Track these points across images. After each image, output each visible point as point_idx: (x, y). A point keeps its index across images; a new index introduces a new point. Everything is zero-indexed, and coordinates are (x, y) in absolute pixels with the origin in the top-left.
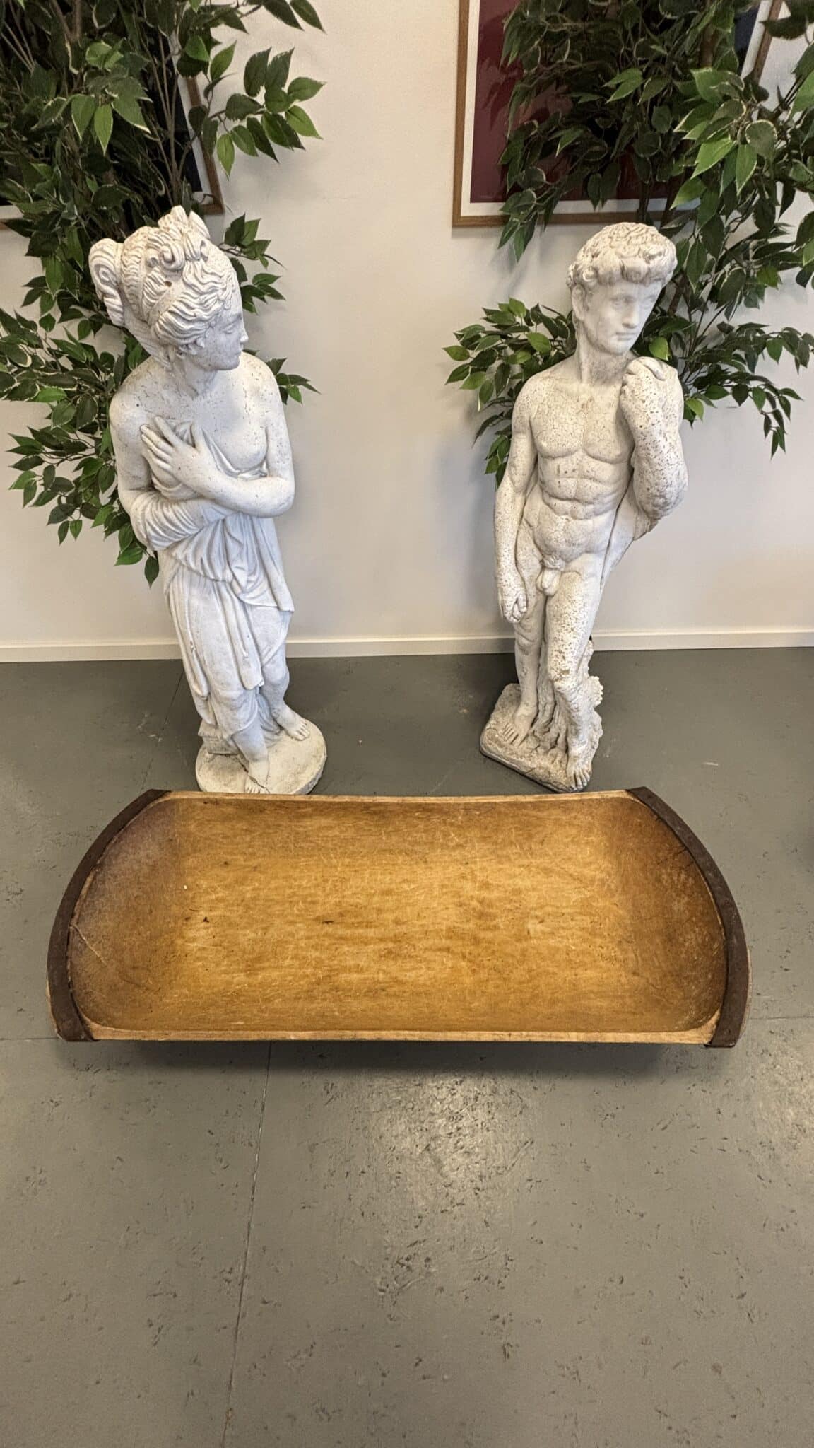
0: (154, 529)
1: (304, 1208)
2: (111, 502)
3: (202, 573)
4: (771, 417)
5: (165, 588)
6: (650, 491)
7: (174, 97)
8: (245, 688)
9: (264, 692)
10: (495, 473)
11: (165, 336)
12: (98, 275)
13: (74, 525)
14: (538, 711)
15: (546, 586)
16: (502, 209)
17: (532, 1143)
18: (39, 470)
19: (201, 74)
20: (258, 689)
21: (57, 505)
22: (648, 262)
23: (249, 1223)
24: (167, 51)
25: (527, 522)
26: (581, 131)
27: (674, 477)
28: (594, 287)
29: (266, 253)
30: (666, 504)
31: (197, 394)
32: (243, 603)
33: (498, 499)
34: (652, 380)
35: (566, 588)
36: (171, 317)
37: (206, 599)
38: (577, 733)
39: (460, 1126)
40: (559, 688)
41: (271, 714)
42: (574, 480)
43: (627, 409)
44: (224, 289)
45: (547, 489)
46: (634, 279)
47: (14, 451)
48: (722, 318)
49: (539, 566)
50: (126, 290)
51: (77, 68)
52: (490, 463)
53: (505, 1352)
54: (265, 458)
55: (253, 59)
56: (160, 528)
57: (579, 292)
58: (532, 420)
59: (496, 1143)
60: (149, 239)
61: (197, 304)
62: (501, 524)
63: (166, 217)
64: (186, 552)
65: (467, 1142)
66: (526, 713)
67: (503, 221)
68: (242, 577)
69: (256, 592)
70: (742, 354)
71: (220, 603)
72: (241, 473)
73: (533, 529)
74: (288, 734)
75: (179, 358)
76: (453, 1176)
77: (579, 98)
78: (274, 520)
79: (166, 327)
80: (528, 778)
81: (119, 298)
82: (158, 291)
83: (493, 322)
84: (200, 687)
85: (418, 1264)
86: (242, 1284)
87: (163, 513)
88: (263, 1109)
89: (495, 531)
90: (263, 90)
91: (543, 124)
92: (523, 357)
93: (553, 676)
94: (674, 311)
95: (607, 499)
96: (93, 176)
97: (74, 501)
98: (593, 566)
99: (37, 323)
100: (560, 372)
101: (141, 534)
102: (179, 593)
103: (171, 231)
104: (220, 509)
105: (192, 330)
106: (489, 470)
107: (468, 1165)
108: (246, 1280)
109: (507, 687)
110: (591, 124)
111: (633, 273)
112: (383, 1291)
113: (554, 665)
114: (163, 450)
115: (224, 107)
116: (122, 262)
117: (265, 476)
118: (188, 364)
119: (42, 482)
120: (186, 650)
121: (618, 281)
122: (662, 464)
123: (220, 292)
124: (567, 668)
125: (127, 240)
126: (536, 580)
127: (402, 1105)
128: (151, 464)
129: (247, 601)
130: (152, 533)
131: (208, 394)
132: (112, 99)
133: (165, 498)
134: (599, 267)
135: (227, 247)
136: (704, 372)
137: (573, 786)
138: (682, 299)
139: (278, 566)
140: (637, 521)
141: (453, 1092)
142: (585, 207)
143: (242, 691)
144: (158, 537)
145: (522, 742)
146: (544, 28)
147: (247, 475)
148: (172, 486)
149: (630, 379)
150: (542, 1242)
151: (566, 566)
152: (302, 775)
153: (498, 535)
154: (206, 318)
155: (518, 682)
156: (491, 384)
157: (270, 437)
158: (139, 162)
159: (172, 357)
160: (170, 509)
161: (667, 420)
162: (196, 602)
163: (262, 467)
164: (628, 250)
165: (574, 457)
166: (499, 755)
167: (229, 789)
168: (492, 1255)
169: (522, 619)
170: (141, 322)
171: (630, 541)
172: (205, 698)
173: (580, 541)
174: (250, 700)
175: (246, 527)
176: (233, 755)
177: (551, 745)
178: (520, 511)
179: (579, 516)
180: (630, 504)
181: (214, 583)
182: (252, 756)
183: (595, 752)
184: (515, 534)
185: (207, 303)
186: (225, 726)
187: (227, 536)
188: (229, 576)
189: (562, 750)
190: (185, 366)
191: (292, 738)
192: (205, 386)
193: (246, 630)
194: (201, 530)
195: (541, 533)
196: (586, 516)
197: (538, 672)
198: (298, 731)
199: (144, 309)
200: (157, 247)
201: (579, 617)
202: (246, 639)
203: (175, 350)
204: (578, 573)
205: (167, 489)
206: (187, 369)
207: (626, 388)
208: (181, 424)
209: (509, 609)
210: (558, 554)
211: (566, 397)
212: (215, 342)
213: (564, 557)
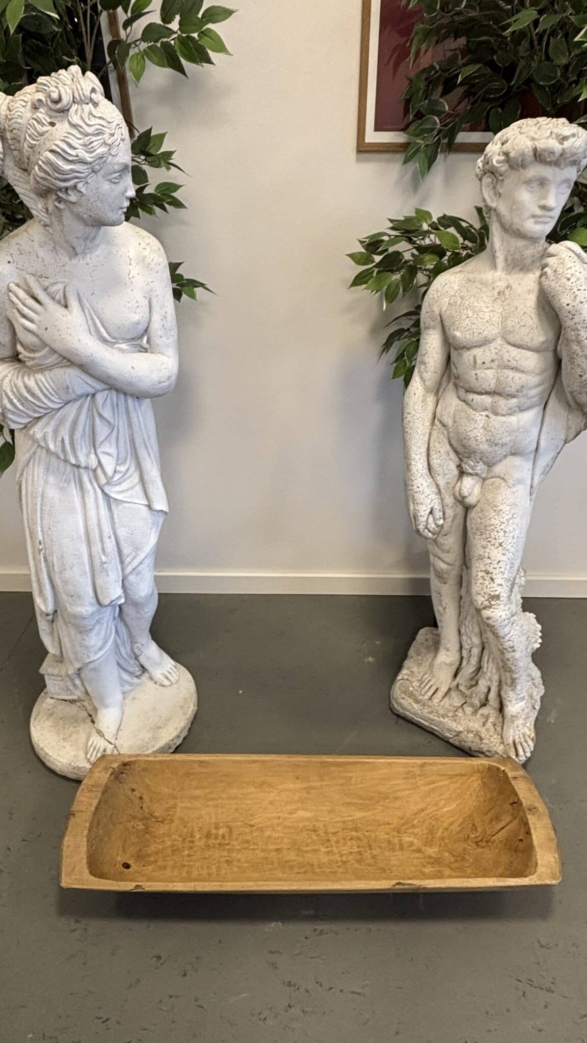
3: (62, 457)
5: (18, 476)
7: (95, 31)
8: (100, 604)
9: (124, 615)
10: (403, 377)
14: (462, 658)
15: (466, 494)
16: (405, 134)
19: (120, 10)
20: (117, 609)
22: (562, 144)
25: (441, 422)
26: (479, 65)
28: (506, 171)
31: (76, 254)
32: (107, 497)
33: (406, 398)
34: (575, 260)
35: (489, 496)
37: (64, 488)
40: (488, 618)
41: (132, 650)
42: (493, 371)
43: (549, 290)
45: (461, 384)
49: (456, 472)
50: (9, 136)
52: (395, 369)
54: (147, 330)
56: (19, 400)
57: (489, 180)
58: (443, 313)
61: (81, 145)
62: (412, 425)
64: (46, 430)
66: (448, 660)
68: (109, 464)
69: (125, 486)
71: (80, 494)
72: (118, 342)
74: (151, 678)
75: (57, 207)
82: (41, 132)
83: (398, 229)
84: (45, 600)
87: (24, 383)
90: (178, 18)
92: (432, 260)
93: (480, 602)
95: (533, 392)
98: (520, 471)
100: (471, 265)
102: (33, 480)
106: (396, 375)
109: (422, 631)
111: (546, 154)
113: (480, 590)
114: (30, 308)
115: (140, 37)
118: (67, 215)
120: (33, 553)
121: (531, 163)
123: (106, 136)
124: (497, 593)
125: (19, 93)
126: (454, 488)
128: (16, 326)
129: (113, 495)
130: (9, 406)
131: (89, 256)
134: (510, 150)
139: (152, 454)
143: (96, 607)
144: (14, 410)
145: (443, 697)
147: (124, 346)
148: (40, 351)
151: (489, 471)
152: (165, 730)
153: (407, 437)
154: (90, 160)
156: (397, 286)
157: (154, 310)
160: (32, 379)
162: (53, 493)
163: (142, 340)
164: (539, 134)
165: (493, 345)
166: (415, 714)
167: (67, 745)
169: (438, 534)
170: (22, 171)
171: (563, 443)
172: (50, 618)
173: (504, 440)
174: (106, 619)
175: (117, 406)
176: (79, 700)
177: (480, 702)
178: (432, 411)
179: (501, 412)
180: (559, 402)
181: (76, 469)
182: (102, 700)
183: (536, 713)
184: (427, 435)
185: (92, 145)
186: (72, 657)
187: (96, 414)
188: (93, 462)
189: (495, 709)
190: (64, 218)
191: (156, 683)
192: (86, 245)
193: (107, 529)
194: (66, 404)
195: (458, 433)
196: (510, 412)
197: (460, 607)
198: (163, 675)
199: (26, 153)
200: (45, 90)
201: (507, 530)
202: (107, 540)
203: (54, 197)
204: (503, 479)
205: (32, 355)
206: (65, 223)
207: (547, 270)
208: (55, 283)
209: (423, 520)
210: (478, 456)
211: (479, 286)
212: (97, 189)
213: (486, 459)
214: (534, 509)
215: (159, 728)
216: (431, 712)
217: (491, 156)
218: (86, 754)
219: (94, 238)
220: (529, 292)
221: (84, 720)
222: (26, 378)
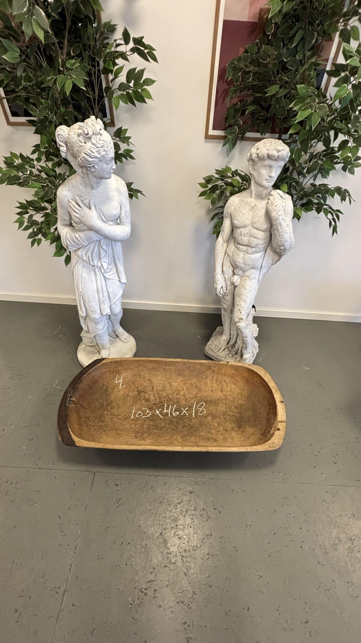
0: (69, 241)
1: (99, 559)
2: (55, 231)
3: (88, 262)
4: (332, 220)
5: (72, 268)
6: (278, 243)
7: (99, 82)
8: (102, 314)
9: (111, 319)
10: (216, 235)
11: (82, 163)
12: (58, 138)
13: (38, 240)
14: (231, 338)
15: (235, 282)
16: (224, 133)
17: (211, 535)
18: (26, 216)
19: (110, 74)
20: (108, 316)
21: (32, 231)
22: (278, 153)
23: (71, 564)
24: (98, 65)
25: (228, 254)
26: (255, 107)
27: (288, 238)
28: (257, 161)
29: (129, 141)
30: (285, 249)
32: (104, 277)
33: (216, 243)
34: (280, 199)
35: (243, 283)
36: (85, 155)
37: (89, 273)
38: (246, 348)
39: (178, 524)
40: (238, 326)
41: (113, 330)
42: (247, 237)
43: (269, 209)
44: (107, 147)
45: (236, 241)
47: (18, 207)
48: (312, 181)
49: (232, 273)
50: (69, 144)
51: (63, 68)
52: (214, 231)
53: (188, 641)
54: (119, 217)
55: (130, 70)
56: (73, 242)
57: (251, 163)
58: (231, 213)
59: (194, 534)
60: (80, 126)
61: (96, 151)
62: (217, 254)
63: (88, 119)
64: (82, 252)
65: (180, 532)
66: (225, 338)
67: (224, 137)
68: (105, 265)
69: (111, 273)
70: (320, 196)
71: (95, 276)
72: (109, 222)
74: (120, 339)
75: (87, 173)
76: (172, 549)
77: (255, 95)
78: (122, 244)
79: (82, 159)
81: (65, 147)
82: (81, 145)
83: (218, 174)
84: (83, 312)
85: (150, 593)
86: (64, 594)
88: (86, 508)
89: (214, 257)
90: (133, 81)
91: (241, 103)
92: (230, 189)
93: (236, 320)
94: (292, 175)
95: (262, 246)
96: (64, 107)
97: (40, 231)
98: (254, 274)
99: (35, 159)
101: (64, 244)
102: (78, 270)
103: (88, 124)
104: (99, 236)
106: (214, 233)
107: (179, 544)
108: (66, 593)
109: (218, 328)
110: (260, 105)
111: (272, 156)
112: (132, 604)
113: (237, 315)
114: (77, 209)
115: (117, 87)
116: (68, 134)
117: (118, 224)
119: (27, 221)
120: (78, 295)
121: (266, 159)
122: (283, 232)
123: (105, 148)
124: (242, 318)
125: (71, 127)
126: (231, 279)
127: (152, 511)
128: (72, 215)
129: (106, 276)
130: (69, 243)
131: (98, 189)
132: (73, 77)
133: (76, 229)
134: (259, 153)
135: (114, 138)
136: (305, 201)
138: (295, 171)
139: (121, 262)
140: (273, 257)
141: (176, 507)
142: (258, 135)
143: (101, 316)
144: (71, 245)
145: (222, 351)
146: (243, 68)
147: (111, 223)
148: (80, 224)
149: (271, 198)
150: (211, 586)
151: (243, 274)
153: (215, 259)
155: (222, 325)
156: (216, 198)
157: (122, 209)
158: (83, 104)
159: (84, 172)
160: (77, 234)
161: (286, 215)
162: (85, 275)
163: (118, 221)
164: (270, 148)
165: (248, 228)
166: (212, 356)
168: (186, 590)
169: (224, 295)
170: (73, 158)
171: (271, 265)
172: (84, 318)
173: (249, 263)
174: (104, 320)
175: (108, 244)
176: (94, 346)
177: (235, 353)
178: (225, 250)
179: (249, 253)
180: (271, 250)
181: (93, 267)
182: (103, 346)
183: (254, 358)
184: (223, 259)
185: (100, 151)
186: (92, 332)
187: (100, 247)
188: (99, 264)
189: (240, 356)
190: (89, 176)
191: (122, 341)
192: (97, 186)
193: (104, 288)
194: (90, 244)
195: (233, 259)
196: (252, 253)
197: (231, 320)
198: (124, 338)
199: (75, 152)
200: (82, 128)
201: (248, 296)
202: (104, 292)
203: (86, 169)
204: (248, 277)
205: (77, 225)
206: (90, 178)
207: (269, 201)
208: (86, 199)
209: (218, 290)
210: (240, 268)
211: (245, 204)
212: (102, 167)
213: (242, 270)
214: (259, 288)
215: (123, 356)
217: (252, 153)
220: (263, 208)
221: (96, 353)
222: (75, 234)
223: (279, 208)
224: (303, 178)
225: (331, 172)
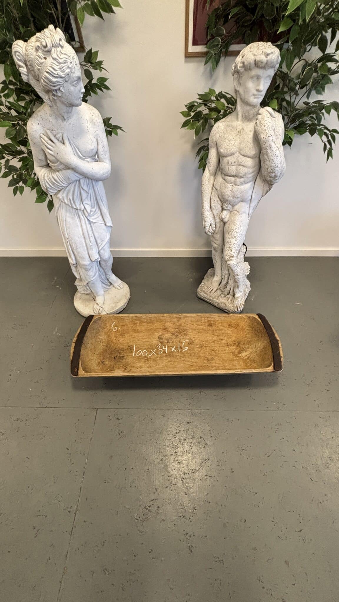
0: (48, 184)
1: (105, 482)
3: (71, 206)
6: (268, 170)
8: (92, 261)
9: (101, 264)
10: (202, 168)
11: (45, 85)
12: (16, 56)
13: (20, 188)
14: (222, 279)
15: (224, 218)
16: (205, 48)
17: (209, 460)
18: (2, 161)
20: (98, 263)
21: (12, 178)
22: (267, 58)
23: (81, 488)
25: (215, 188)
26: (239, 9)
27: (279, 163)
28: (243, 72)
29: (102, 66)
30: (276, 176)
31: (65, 120)
32: (89, 221)
33: (203, 178)
34: (269, 116)
35: (232, 218)
36: (47, 75)
37: (72, 217)
38: (238, 286)
39: (177, 451)
40: (229, 264)
41: (106, 277)
42: (235, 166)
43: (257, 131)
44: (71, 63)
45: (223, 172)
46: (260, 66)
48: (305, 99)
49: (221, 209)
50: (28, 64)
52: (199, 165)
53: (190, 549)
54: (97, 152)
56: (52, 184)
57: (236, 76)
58: (217, 140)
59: (192, 459)
60: (37, 38)
61: (59, 69)
62: (204, 189)
63: (46, 29)
64: (63, 195)
65: (179, 458)
66: (217, 280)
67: (207, 53)
68: (88, 208)
69: (95, 216)
70: (314, 116)
71: (79, 220)
72: (86, 158)
73: (218, 192)
74: (114, 287)
75: (54, 99)
76: (172, 473)
78: (103, 183)
79: (45, 80)
80: (217, 308)
81: (25, 68)
82: (41, 62)
83: (201, 100)
84: (72, 259)
85: (154, 509)
86: (75, 513)
87: (52, 176)
88: (91, 440)
89: (202, 193)
91: (223, 7)
92: (215, 115)
93: (226, 259)
95: (250, 176)
97: (20, 178)
98: (244, 208)
100: (229, 118)
101: (43, 186)
102: (61, 215)
104: (78, 175)
105: (56, 81)
106: (199, 167)
107: (179, 468)
108: (77, 512)
109: (210, 270)
110: (246, 6)
111: (260, 63)
112: (137, 519)
113: (227, 253)
114: (50, 145)
117: (96, 161)
118: (58, 102)
119: (4, 167)
120: (65, 242)
121: (253, 68)
122: (273, 156)
123: (69, 64)
124: (233, 255)
125: (29, 41)
126: (220, 215)
127: (152, 441)
128: (46, 152)
129: (91, 220)
130: (48, 186)
131: (70, 120)
133: (54, 170)
134: (245, 61)
135: (85, 63)
136: (297, 123)
137: (236, 310)
139: (105, 205)
140: (263, 187)
141: (175, 436)
143: (90, 262)
144: (50, 187)
145: (214, 292)
147: (88, 160)
148: (56, 163)
150: (210, 502)
151: (232, 208)
152: (119, 303)
153: (203, 195)
154: (63, 76)
155: (214, 268)
156: (200, 127)
157: (99, 143)
159: (51, 99)
160: (55, 174)
162: (69, 219)
163: (95, 157)
164: (257, 53)
165: (235, 156)
166: (204, 298)
167: (87, 308)
168: (187, 507)
169: (214, 233)
170: (36, 81)
171: (261, 196)
172: (75, 265)
173: (238, 196)
174: (94, 267)
175: (89, 184)
176: (89, 294)
177: (227, 293)
178: (212, 184)
179: (237, 184)
180: (261, 179)
181: (76, 210)
182: (97, 294)
183: (246, 297)
184: (210, 194)
185: (63, 68)
186: (84, 279)
187: (81, 189)
188: (83, 208)
189: (232, 296)
191: (116, 288)
192: (68, 116)
193: (91, 233)
194: (69, 185)
195: (221, 193)
196: (241, 184)
197: (222, 261)
198: (118, 285)
199: (37, 73)
200: (40, 41)
201: (238, 232)
202: (91, 238)
203: (52, 94)
204: (238, 211)
205: (54, 165)
206: (58, 105)
207: (258, 121)
208: (58, 133)
209: (207, 228)
210: (229, 202)
211: (231, 128)
212: (69, 90)
213: (231, 204)
214: (249, 223)
215: (117, 302)
216: (210, 297)
217: (237, 64)
218: (93, 311)
219: (71, 112)
220: (251, 131)
223: (269, 128)
224: (295, 96)
225: (326, 86)
